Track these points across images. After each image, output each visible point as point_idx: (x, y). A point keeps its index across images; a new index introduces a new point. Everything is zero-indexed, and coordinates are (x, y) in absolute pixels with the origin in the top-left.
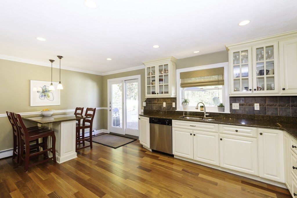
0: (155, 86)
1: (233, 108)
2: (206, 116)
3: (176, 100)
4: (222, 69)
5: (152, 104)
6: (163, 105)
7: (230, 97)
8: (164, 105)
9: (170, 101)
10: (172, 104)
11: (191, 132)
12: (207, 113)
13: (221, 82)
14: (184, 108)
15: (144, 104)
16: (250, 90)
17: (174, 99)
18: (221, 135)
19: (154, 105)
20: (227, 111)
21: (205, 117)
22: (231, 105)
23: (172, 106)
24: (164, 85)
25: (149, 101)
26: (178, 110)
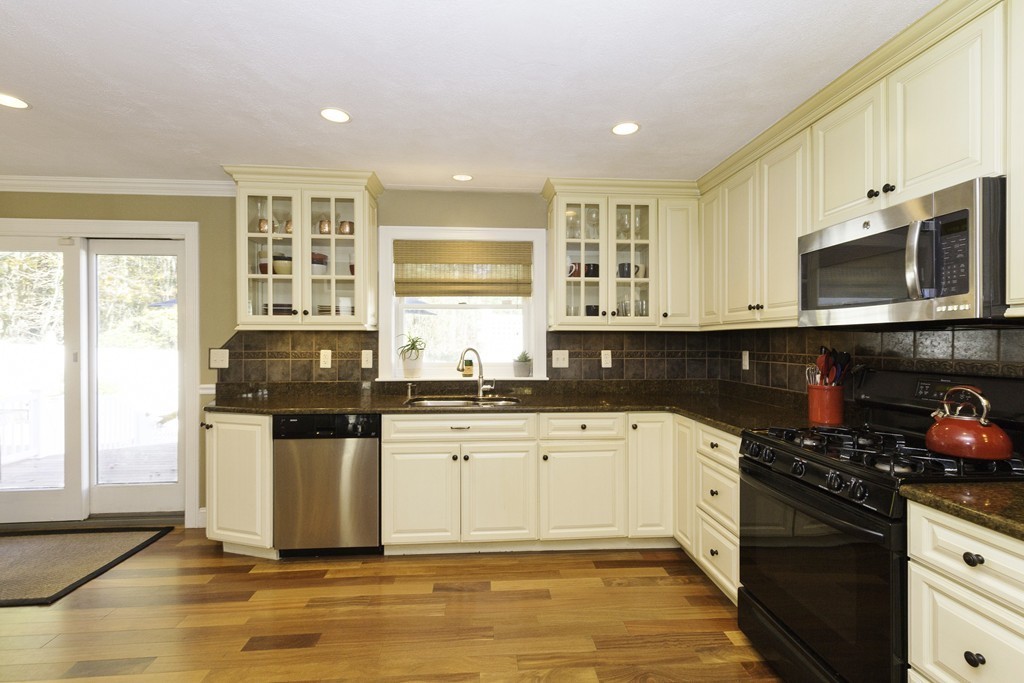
0: (290, 281)
1: (555, 365)
2: (485, 393)
3: (377, 339)
4: (528, 246)
5: (264, 355)
6: (318, 362)
7: (549, 333)
8: (326, 359)
9: (348, 345)
10: (359, 355)
11: (454, 448)
12: (486, 382)
13: (522, 287)
14: (408, 371)
15: (222, 359)
16: (604, 314)
17: (370, 339)
18: (544, 444)
19: (272, 364)
20: (540, 374)
21: (481, 394)
22: (549, 355)
23: (359, 363)
24: (337, 281)
25: (245, 345)
26: (384, 376)
